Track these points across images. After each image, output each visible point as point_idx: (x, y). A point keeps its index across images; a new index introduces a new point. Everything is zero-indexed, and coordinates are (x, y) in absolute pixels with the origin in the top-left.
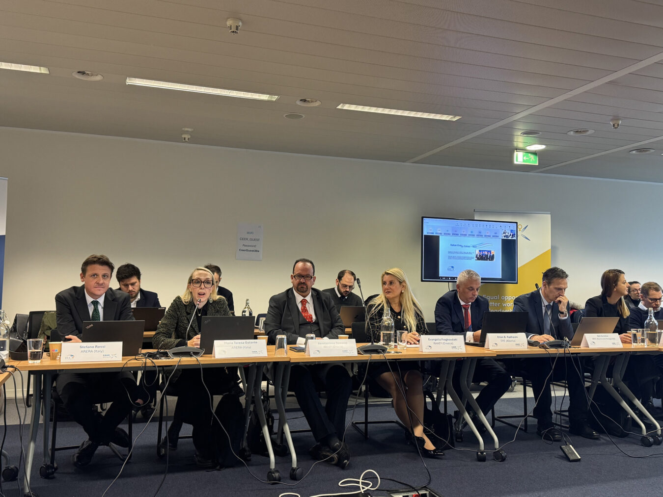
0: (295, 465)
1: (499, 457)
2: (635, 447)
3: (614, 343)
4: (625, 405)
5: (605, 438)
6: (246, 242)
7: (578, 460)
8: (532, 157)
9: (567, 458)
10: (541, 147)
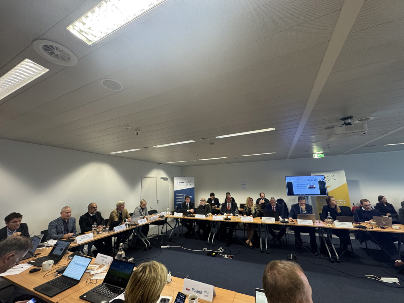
3: (309, 224)
6: (242, 185)
8: (321, 155)
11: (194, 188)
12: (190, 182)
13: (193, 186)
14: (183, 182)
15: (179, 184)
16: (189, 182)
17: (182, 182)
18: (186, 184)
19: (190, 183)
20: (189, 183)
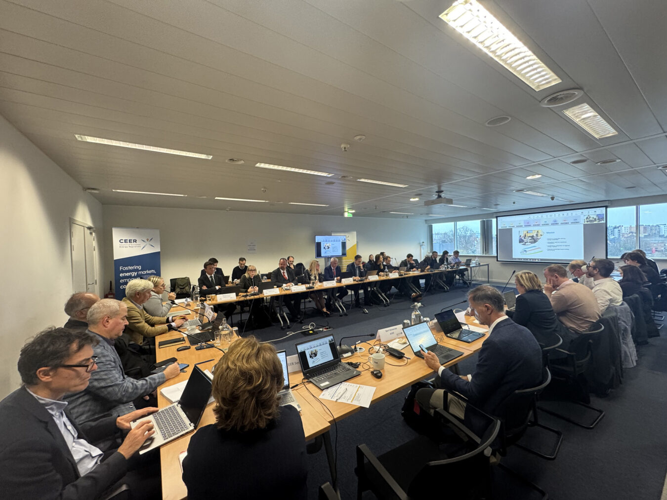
0: (289, 324)
1: (346, 315)
2: (382, 307)
4: (380, 295)
5: (374, 306)
6: (251, 247)
7: (367, 313)
8: (350, 214)
9: (364, 313)
10: (354, 211)
11: (159, 252)
12: (151, 240)
13: (158, 250)
14: (135, 241)
15: (124, 243)
16: (148, 240)
17: (133, 239)
18: (143, 244)
19: (151, 243)
20: (148, 243)
